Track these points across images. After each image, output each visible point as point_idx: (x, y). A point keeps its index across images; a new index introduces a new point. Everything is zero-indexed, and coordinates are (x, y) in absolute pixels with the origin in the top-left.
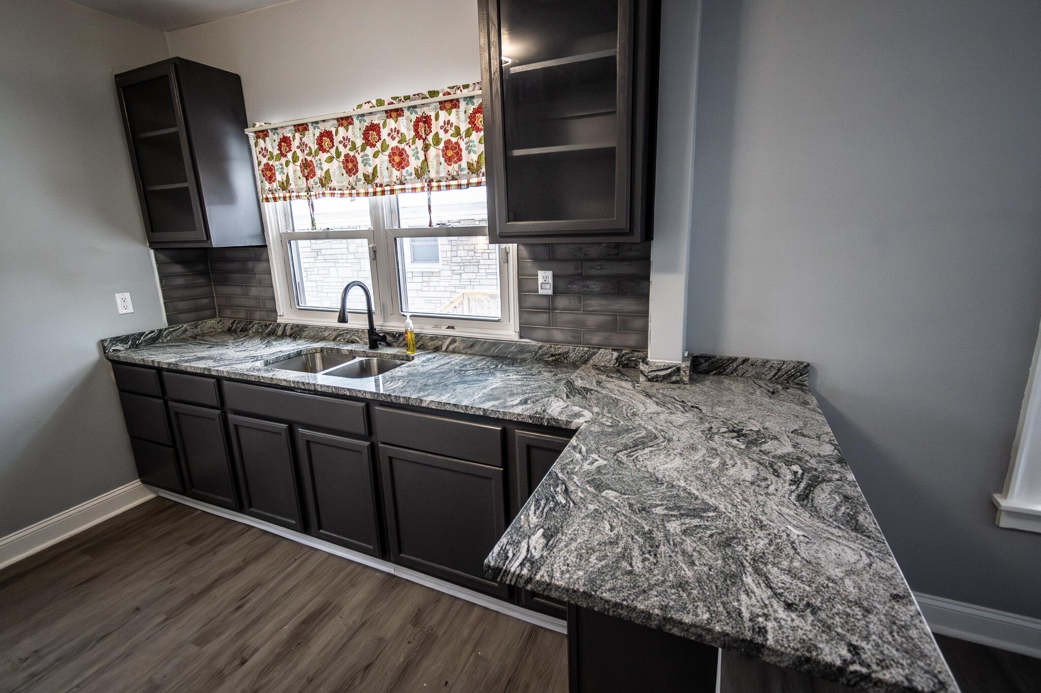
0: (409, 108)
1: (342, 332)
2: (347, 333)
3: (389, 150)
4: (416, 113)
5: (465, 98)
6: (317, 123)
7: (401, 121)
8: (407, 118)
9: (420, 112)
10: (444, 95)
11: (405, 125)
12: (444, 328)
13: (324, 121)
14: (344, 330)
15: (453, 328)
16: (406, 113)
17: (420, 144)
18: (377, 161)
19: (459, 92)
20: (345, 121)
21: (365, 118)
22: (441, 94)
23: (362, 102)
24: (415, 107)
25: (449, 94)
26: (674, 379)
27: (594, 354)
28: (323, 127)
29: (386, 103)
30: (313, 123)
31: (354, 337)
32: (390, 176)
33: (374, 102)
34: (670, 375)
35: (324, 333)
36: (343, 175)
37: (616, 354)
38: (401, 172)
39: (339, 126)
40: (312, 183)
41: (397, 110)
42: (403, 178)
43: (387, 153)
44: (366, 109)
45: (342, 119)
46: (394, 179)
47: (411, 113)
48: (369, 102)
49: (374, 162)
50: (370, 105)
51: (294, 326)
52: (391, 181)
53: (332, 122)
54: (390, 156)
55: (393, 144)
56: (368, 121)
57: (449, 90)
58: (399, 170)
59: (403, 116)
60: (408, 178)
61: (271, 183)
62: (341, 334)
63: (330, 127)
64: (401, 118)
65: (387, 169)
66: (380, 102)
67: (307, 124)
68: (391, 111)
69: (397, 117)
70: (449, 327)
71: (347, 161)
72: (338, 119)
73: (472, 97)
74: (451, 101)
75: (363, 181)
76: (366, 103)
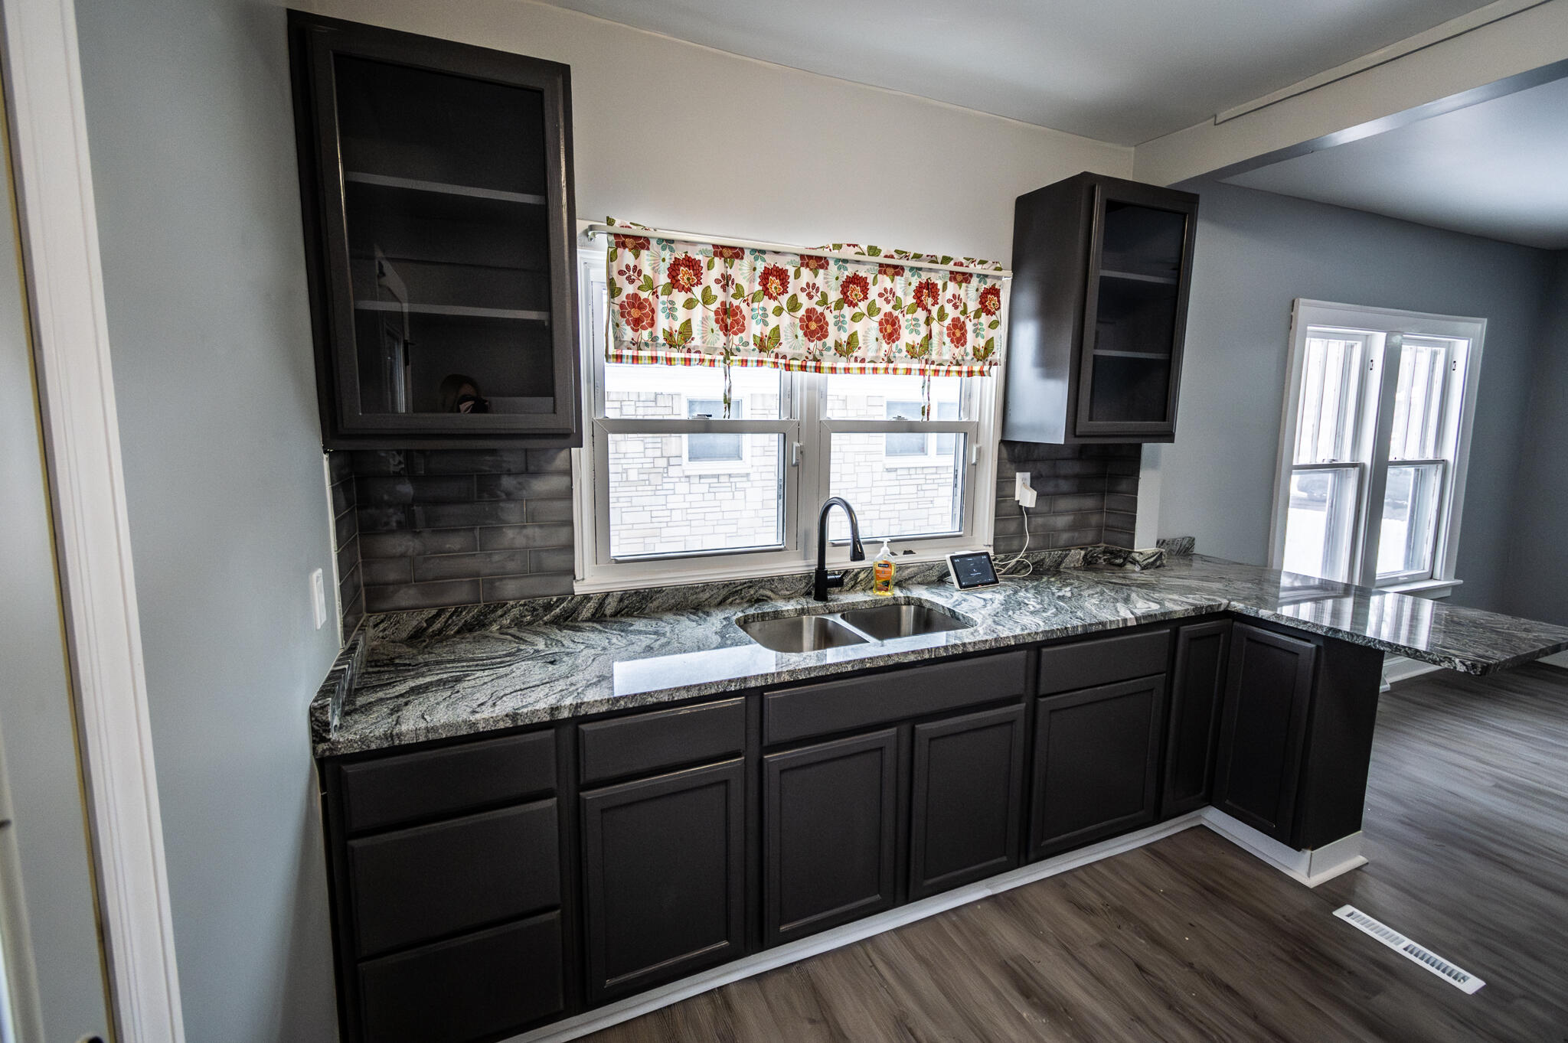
0: (912, 269)
1: (739, 588)
2: (750, 587)
3: (881, 316)
4: (920, 276)
5: (979, 275)
6: (763, 252)
7: (899, 281)
8: (906, 279)
9: (924, 276)
10: (955, 264)
11: (904, 288)
12: (900, 554)
13: (776, 253)
14: (745, 583)
15: (911, 552)
16: (907, 273)
17: (921, 315)
18: (858, 327)
19: (972, 265)
20: (816, 262)
21: (847, 265)
22: (952, 263)
23: (844, 241)
24: (920, 269)
25: (961, 265)
26: (1158, 563)
27: (1066, 555)
28: (771, 261)
29: (882, 254)
30: (753, 251)
31: (762, 592)
32: (878, 350)
33: (865, 248)
34: (1155, 561)
35: (701, 595)
36: (796, 337)
37: (1083, 552)
38: (891, 346)
39: (802, 265)
40: (737, 343)
41: (895, 267)
42: (892, 355)
43: (877, 318)
44: (849, 253)
45: (810, 257)
46: (882, 354)
47: (913, 275)
48: (854, 246)
49: (851, 327)
50: (857, 249)
51: (624, 596)
52: (877, 357)
53: (790, 258)
54: (881, 323)
55: (887, 308)
56: (851, 269)
57: (964, 261)
58: (888, 344)
59: (902, 276)
60: (897, 355)
61: (637, 331)
62: (737, 591)
63: (789, 265)
64: (899, 277)
65: (877, 340)
66: (874, 251)
67: (742, 249)
68: (888, 266)
69: (893, 275)
70: (906, 553)
71: (809, 319)
72: (802, 257)
73: (986, 276)
74: (964, 274)
75: (833, 351)
76: (849, 245)
